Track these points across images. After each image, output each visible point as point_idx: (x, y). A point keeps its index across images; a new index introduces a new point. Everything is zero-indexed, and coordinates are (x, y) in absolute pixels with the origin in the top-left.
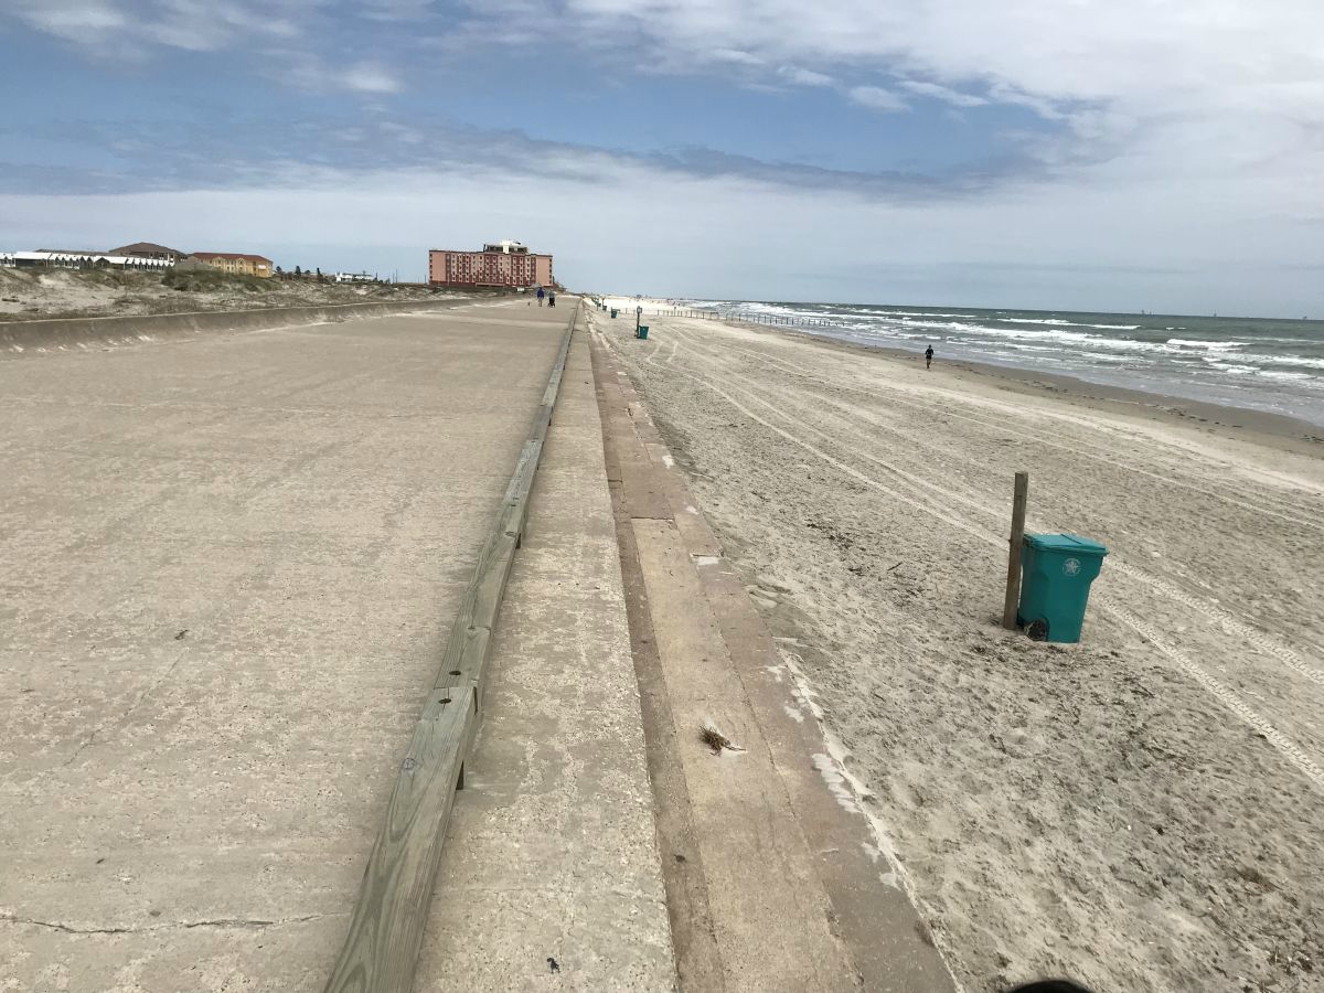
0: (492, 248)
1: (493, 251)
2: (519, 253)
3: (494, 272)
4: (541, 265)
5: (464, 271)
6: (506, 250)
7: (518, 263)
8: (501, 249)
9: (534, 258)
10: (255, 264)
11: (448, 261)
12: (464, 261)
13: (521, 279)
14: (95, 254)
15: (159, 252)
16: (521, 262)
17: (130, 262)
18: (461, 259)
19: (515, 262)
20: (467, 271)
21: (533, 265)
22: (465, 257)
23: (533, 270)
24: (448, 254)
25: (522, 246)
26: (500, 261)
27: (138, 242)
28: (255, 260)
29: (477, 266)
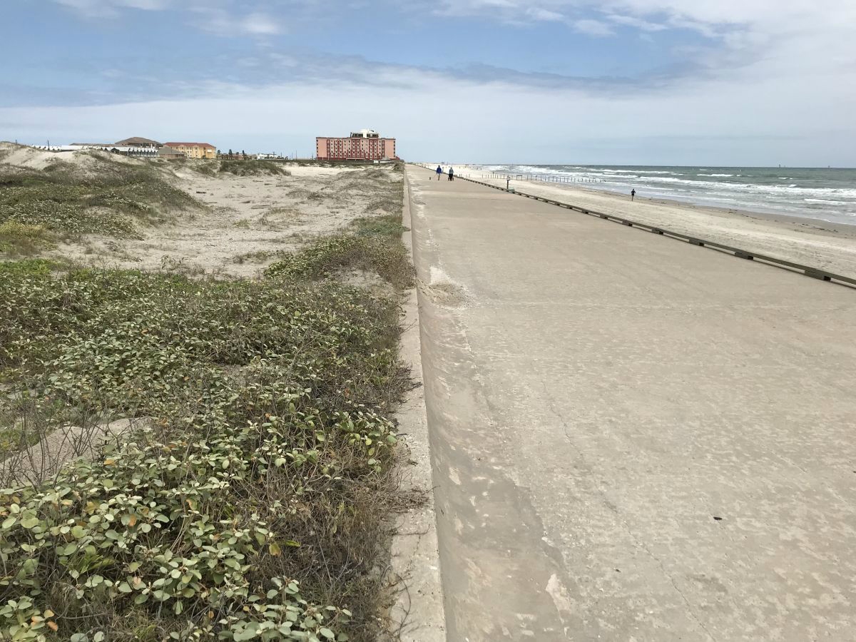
0: (356, 135)
1: (357, 137)
2: (374, 137)
3: (358, 150)
4: (388, 145)
5: (338, 150)
6: (365, 136)
7: (373, 144)
8: (362, 135)
9: (383, 140)
10: (205, 149)
11: (328, 144)
12: (338, 144)
13: (375, 154)
14: (108, 146)
15: (146, 144)
16: (375, 144)
17: (131, 150)
18: (336, 143)
19: (371, 143)
20: (341, 150)
21: (383, 145)
22: (339, 142)
23: (383, 149)
24: (328, 139)
25: (374, 133)
26: (361, 143)
27: (132, 137)
28: (205, 146)
29: (347, 147)
